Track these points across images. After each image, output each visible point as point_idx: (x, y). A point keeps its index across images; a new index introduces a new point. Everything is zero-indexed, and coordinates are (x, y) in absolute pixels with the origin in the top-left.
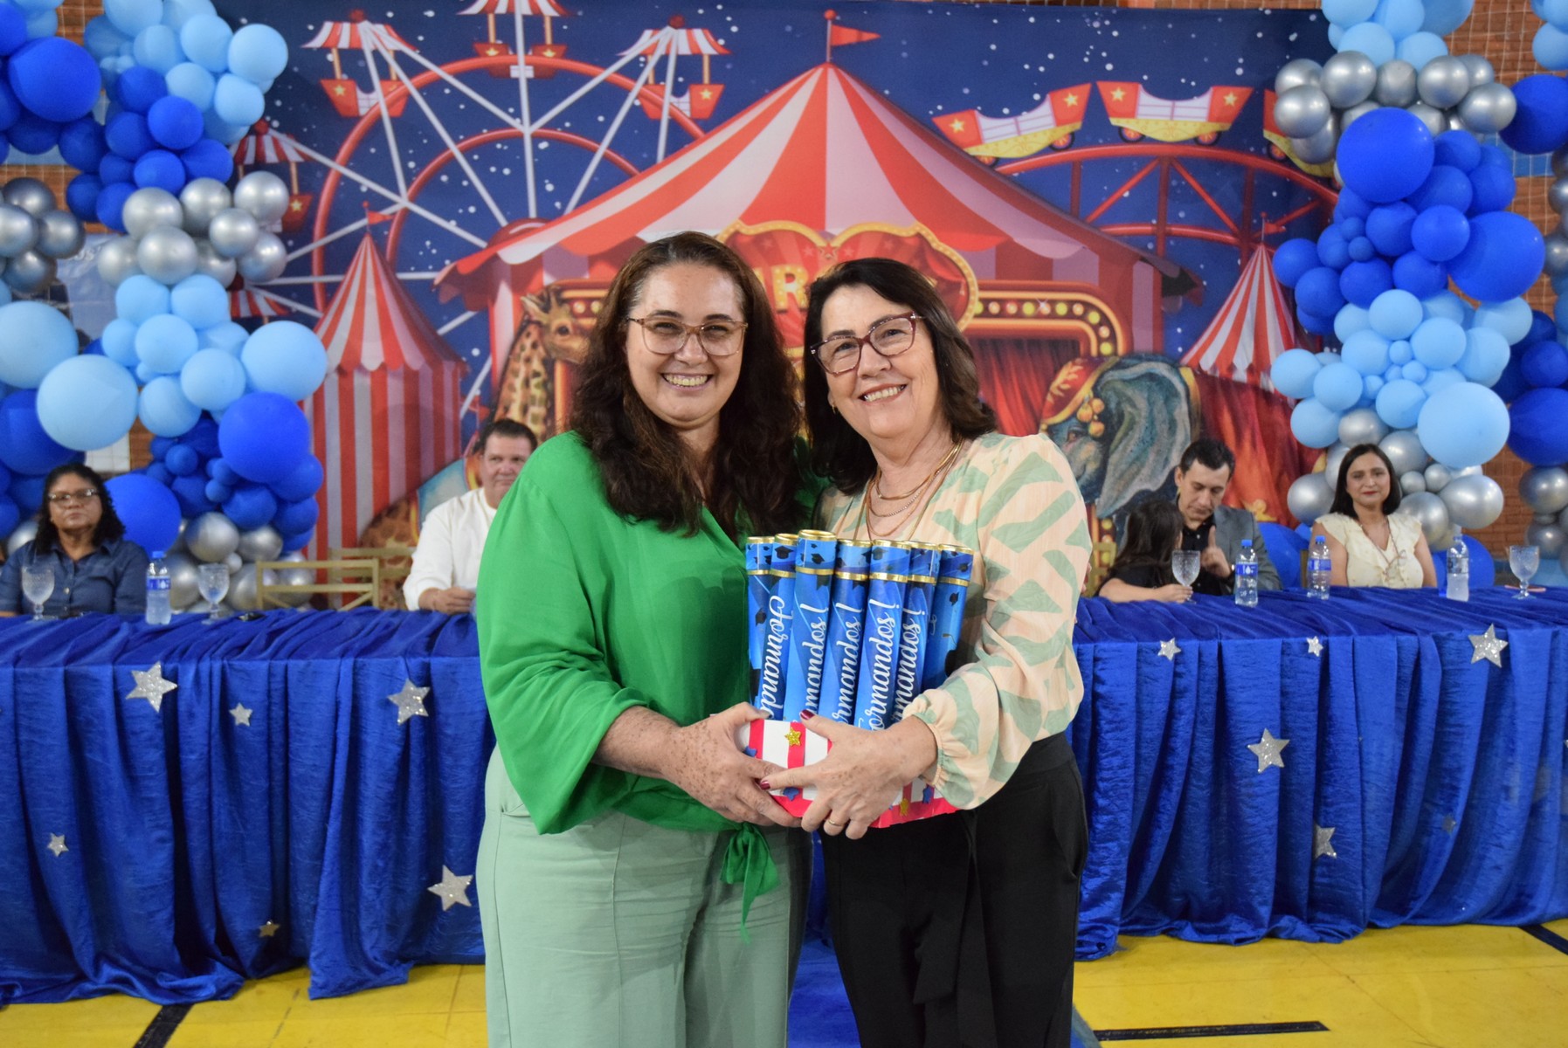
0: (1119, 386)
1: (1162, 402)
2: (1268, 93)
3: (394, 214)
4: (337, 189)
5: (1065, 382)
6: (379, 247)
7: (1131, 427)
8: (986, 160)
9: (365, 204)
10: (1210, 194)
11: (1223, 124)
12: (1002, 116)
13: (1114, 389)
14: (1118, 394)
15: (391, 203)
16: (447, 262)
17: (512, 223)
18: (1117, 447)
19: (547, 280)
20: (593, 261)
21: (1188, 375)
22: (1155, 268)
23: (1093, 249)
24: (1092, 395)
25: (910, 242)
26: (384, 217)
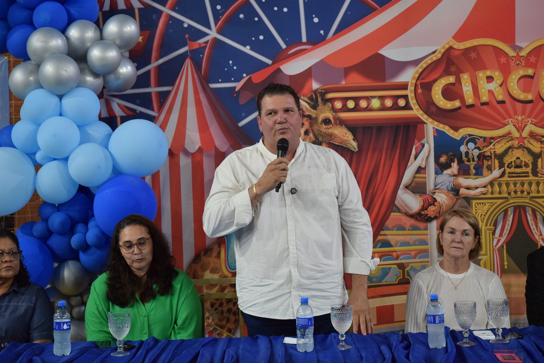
3: (207, 42)
4: (167, 26)
6: (197, 65)
9: (187, 36)
15: (206, 34)
16: (244, 75)
17: (290, 46)
19: (315, 86)
20: (347, 71)
26: (200, 44)
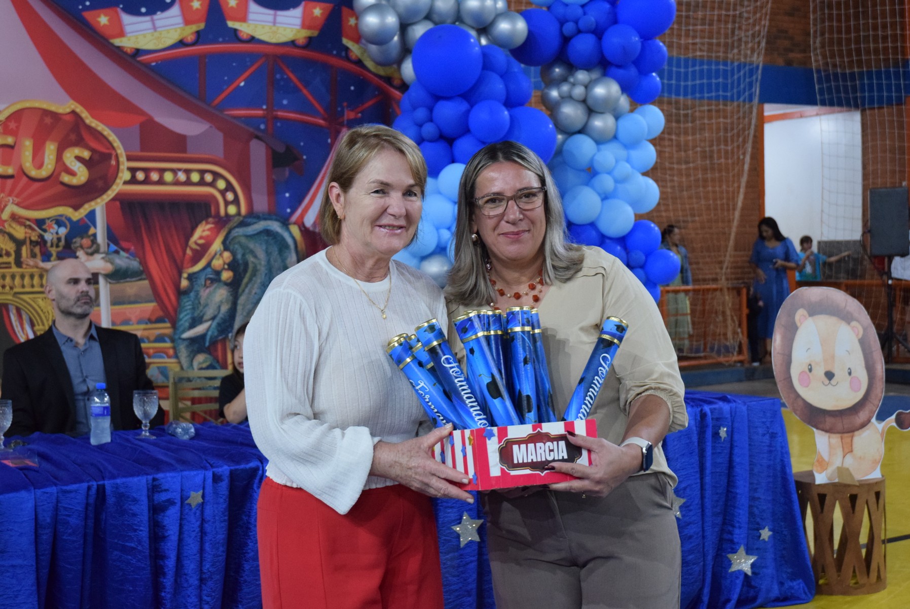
0: (243, 240)
1: (277, 253)
2: (345, 10)
5: (201, 238)
7: (254, 274)
8: (129, 51)
10: (305, 87)
11: (312, 31)
12: (138, 14)
13: (239, 243)
14: (245, 248)
18: (243, 291)
21: (295, 230)
22: (267, 144)
23: (219, 129)
24: (222, 248)
25: (68, 118)
